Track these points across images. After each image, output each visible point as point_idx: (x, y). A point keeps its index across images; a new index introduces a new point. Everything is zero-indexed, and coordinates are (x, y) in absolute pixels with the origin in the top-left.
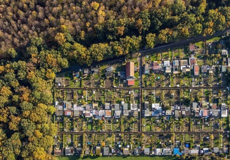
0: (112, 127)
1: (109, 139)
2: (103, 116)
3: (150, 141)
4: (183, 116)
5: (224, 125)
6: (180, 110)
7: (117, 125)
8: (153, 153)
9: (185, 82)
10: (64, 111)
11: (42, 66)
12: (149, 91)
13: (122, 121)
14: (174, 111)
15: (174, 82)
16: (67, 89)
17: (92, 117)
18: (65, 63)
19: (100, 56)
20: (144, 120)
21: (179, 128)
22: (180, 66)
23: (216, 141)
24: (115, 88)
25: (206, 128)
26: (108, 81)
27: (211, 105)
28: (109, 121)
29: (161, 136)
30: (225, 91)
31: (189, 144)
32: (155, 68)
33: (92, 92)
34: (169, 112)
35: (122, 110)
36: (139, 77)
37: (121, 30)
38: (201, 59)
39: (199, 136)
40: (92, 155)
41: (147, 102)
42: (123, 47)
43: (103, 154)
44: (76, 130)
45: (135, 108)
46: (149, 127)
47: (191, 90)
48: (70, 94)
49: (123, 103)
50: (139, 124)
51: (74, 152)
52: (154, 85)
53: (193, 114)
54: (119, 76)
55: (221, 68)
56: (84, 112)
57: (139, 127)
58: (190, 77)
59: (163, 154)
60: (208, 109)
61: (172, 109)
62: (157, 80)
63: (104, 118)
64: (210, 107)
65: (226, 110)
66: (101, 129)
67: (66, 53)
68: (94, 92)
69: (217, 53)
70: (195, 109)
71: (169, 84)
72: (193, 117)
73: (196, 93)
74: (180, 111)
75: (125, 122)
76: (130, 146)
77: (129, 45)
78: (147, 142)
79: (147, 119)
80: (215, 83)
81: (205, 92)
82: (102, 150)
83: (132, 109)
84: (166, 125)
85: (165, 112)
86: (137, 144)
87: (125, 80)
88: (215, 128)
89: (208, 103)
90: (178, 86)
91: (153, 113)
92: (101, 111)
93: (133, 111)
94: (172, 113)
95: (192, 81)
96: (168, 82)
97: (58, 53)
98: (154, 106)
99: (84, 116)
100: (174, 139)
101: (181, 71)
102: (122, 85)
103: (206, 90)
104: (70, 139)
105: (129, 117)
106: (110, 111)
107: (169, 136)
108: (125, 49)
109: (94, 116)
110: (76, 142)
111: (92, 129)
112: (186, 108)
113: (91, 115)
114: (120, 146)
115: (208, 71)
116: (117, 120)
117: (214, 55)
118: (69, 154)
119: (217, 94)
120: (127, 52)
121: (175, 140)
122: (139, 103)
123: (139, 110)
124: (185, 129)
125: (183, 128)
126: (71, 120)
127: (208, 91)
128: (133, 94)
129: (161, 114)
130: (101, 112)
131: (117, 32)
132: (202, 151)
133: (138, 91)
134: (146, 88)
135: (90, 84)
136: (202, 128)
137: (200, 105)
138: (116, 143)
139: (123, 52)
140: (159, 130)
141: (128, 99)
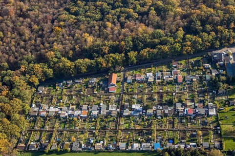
0: (87, 126)
1: (81, 136)
2: (79, 115)
3: (127, 137)
4: (166, 115)
5: (213, 122)
6: (163, 109)
7: (93, 124)
8: (130, 148)
9: (168, 88)
10: (39, 112)
11: (28, 73)
12: (130, 96)
13: (99, 120)
14: (156, 111)
15: (156, 89)
16: (48, 95)
17: (66, 116)
18: (50, 72)
19: (84, 66)
20: (122, 119)
21: (162, 126)
22: (163, 76)
23: (206, 137)
24: (95, 94)
25: (193, 125)
26: (89, 89)
27: (197, 105)
28: (85, 121)
29: (140, 133)
30: (211, 94)
31: (173, 140)
32: (138, 78)
33: (72, 97)
34: (150, 111)
35: (100, 110)
36: (121, 86)
37: (106, 49)
38: (185, 71)
39: (185, 133)
40: (59, 150)
41: (127, 104)
42: (106, 60)
43: (71, 149)
44: (47, 128)
45: (114, 109)
46: (127, 125)
47: (174, 94)
48: (50, 99)
49: (102, 104)
50: (117, 123)
51: (39, 147)
52: (136, 91)
53: (176, 112)
54: (102, 85)
55: (205, 77)
56: (60, 112)
57: (116, 125)
58: (174, 85)
59: (141, 149)
60: (194, 108)
61: (153, 109)
62: (139, 87)
63: (79, 117)
64: (196, 107)
65: (214, 109)
66: (74, 127)
67: (52, 65)
68: (74, 97)
69: (200, 66)
70: (179, 108)
71: (152, 90)
72: (177, 115)
73: (180, 96)
74: (162, 111)
75: (102, 121)
76: (104, 142)
77: (111, 58)
78: (123, 139)
79: (126, 119)
80: (200, 89)
81: (190, 96)
82: (71, 146)
83: (110, 109)
84: (146, 123)
85: (146, 111)
86: (112, 140)
87: (107, 87)
88: (203, 125)
89: (193, 104)
90: (161, 91)
91: (132, 112)
92: (78, 111)
93: (111, 111)
94: (153, 112)
95: (176, 88)
96: (150, 89)
97: (45, 65)
98: (134, 106)
99: (59, 116)
100: (155, 135)
101: (164, 80)
102: (103, 92)
103: (190, 94)
104: (38, 136)
105: (106, 117)
106: (87, 111)
107: (150, 133)
108: (108, 62)
109: (70, 116)
110: (43, 138)
111: (65, 126)
112: (169, 108)
113: (66, 114)
114: (92, 141)
115: (192, 79)
116: (93, 119)
117: (196, 68)
118: (33, 149)
119: (204, 97)
120: (110, 65)
121: (157, 137)
122: (119, 105)
123: (118, 110)
124: (168, 126)
125: (166, 126)
126: (44, 120)
127: (193, 95)
128: (113, 98)
129: (141, 113)
130: (77, 113)
131: (102, 50)
132: (189, 146)
133: (119, 96)
134: (127, 93)
135: (71, 92)
136: (187, 125)
137: (184, 105)
138: (89, 139)
139: (106, 65)
140: (139, 127)
141: (107, 102)
